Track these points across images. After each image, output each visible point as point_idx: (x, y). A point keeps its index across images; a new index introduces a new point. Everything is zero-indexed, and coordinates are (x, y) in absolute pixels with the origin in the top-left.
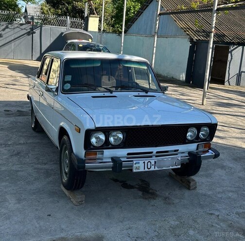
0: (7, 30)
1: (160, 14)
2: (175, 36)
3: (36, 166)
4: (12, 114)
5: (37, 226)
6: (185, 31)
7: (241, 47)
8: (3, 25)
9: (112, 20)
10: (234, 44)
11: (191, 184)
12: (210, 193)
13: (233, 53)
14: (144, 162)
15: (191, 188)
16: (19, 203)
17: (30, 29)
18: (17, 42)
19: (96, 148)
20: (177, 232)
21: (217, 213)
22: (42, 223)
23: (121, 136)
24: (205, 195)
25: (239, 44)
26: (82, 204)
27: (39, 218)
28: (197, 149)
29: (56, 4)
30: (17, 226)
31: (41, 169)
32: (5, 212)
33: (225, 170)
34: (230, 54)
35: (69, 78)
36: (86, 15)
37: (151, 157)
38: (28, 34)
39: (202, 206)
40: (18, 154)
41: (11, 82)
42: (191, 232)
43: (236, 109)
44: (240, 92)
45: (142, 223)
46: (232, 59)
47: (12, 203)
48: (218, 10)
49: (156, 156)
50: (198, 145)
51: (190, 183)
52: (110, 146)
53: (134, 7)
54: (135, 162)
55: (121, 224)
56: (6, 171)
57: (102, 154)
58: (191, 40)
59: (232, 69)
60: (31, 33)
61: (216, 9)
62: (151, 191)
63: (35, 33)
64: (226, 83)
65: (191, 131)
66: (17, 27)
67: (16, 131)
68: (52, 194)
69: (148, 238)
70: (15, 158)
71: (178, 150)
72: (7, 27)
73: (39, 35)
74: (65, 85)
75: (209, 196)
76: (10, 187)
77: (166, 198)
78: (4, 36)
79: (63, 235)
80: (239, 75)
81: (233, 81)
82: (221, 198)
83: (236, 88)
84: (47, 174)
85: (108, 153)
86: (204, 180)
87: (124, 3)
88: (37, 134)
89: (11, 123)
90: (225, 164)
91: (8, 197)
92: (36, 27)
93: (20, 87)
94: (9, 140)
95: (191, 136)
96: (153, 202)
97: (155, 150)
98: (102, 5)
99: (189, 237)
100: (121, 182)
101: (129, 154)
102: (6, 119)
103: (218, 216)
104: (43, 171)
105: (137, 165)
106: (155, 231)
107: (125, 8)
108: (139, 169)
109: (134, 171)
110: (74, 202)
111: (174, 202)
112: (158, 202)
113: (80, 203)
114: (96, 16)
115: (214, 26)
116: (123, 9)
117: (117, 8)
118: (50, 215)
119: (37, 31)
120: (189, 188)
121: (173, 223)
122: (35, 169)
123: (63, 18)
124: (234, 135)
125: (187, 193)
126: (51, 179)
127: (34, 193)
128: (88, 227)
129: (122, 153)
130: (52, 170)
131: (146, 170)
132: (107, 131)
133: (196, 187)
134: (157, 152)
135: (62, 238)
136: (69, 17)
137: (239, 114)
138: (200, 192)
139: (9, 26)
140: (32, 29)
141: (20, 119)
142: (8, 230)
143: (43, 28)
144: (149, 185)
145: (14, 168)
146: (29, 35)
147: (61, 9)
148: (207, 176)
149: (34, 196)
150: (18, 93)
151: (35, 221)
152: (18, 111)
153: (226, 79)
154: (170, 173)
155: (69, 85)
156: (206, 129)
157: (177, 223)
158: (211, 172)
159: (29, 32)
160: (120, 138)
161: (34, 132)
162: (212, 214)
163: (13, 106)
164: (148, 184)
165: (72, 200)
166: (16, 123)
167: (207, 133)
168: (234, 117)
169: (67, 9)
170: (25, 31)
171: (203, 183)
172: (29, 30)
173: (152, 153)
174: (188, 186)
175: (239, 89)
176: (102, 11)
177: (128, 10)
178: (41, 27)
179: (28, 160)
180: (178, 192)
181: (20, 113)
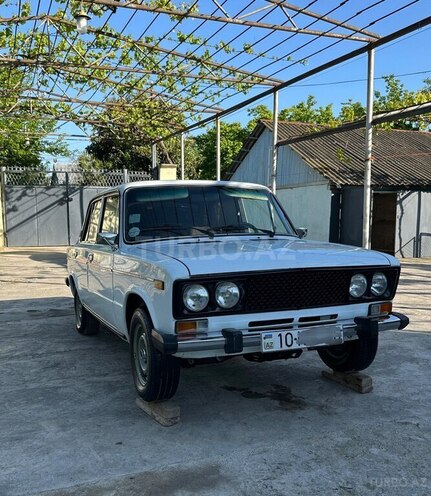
0: (24, 199)
1: (278, 145)
2: (305, 184)
3: (91, 379)
4: (42, 314)
5: (100, 459)
6: (321, 173)
7: (416, 193)
8: (17, 191)
9: (197, 171)
10: (403, 188)
11: (364, 383)
12: (397, 395)
13: (404, 203)
14: (280, 335)
15: (364, 390)
16: (64, 430)
17: (64, 193)
18: (42, 218)
19: (193, 314)
20: (350, 452)
21: (415, 422)
22: (107, 455)
23: (235, 290)
24: (389, 399)
25: (413, 188)
26: (176, 423)
27: (101, 449)
28: (369, 313)
29: (104, 153)
30: (62, 462)
31: (99, 382)
32: (40, 444)
33: (418, 363)
34: (398, 206)
35: (136, 218)
36: (154, 165)
37: (291, 327)
38: (61, 202)
39: (387, 414)
40: (57, 365)
41: (36, 275)
42: (375, 451)
43: (420, 286)
44: (422, 265)
45: (284, 443)
46: (402, 213)
47: (51, 431)
48: (374, 122)
49: (300, 326)
50: (370, 306)
51: (360, 381)
52: (217, 310)
53: (233, 149)
54: (263, 335)
55: (248, 446)
56: (38, 388)
57: (206, 324)
58: (333, 187)
59: (405, 231)
60: (65, 200)
61: (371, 121)
62: (294, 399)
63: (71, 200)
64: (398, 255)
65: (356, 282)
66: (42, 192)
67: (51, 337)
68: (121, 414)
69: (299, 463)
70: (52, 372)
71: (336, 316)
72: (24, 194)
73: (79, 204)
74: (131, 230)
75: (396, 400)
76: (47, 409)
77: (321, 407)
78: (21, 209)
79: (146, 469)
80: (418, 240)
81: (409, 250)
82: (418, 401)
83: (414, 261)
84: (110, 387)
85: (216, 323)
86: (382, 378)
87: (215, 144)
88: (87, 338)
89: (41, 326)
90: (416, 356)
91: (43, 424)
92: (73, 190)
93: (53, 281)
94: (39, 348)
95: (356, 289)
96: (300, 413)
97: (296, 315)
98: (180, 148)
99: (371, 457)
100: (240, 390)
101: (251, 324)
102: (30, 322)
103: (418, 425)
104: (102, 385)
105: (267, 340)
106: (310, 453)
107: (219, 148)
108: (271, 347)
109: (264, 351)
110: (163, 421)
111: (337, 411)
112: (309, 413)
113: (173, 422)
114: (172, 164)
115: (370, 149)
116: (216, 153)
117: (204, 154)
118: (120, 443)
119: (75, 197)
120: (359, 390)
121: (340, 439)
122: (88, 382)
123: (117, 172)
124: (423, 318)
125: (357, 398)
126: (117, 394)
127: (90, 416)
128: (191, 455)
129: (240, 322)
130: (117, 382)
131: (285, 348)
132: (211, 282)
133: (372, 388)
134: (301, 320)
135: (146, 473)
136: (126, 170)
137: (427, 291)
138: (381, 395)
139: (28, 191)
140: (66, 194)
141: (56, 320)
142: (48, 468)
143: (85, 191)
144: (289, 391)
145: (51, 384)
146: (62, 204)
147: (113, 160)
148: (388, 373)
149: (90, 420)
150: (48, 288)
151: (94, 453)
152: (51, 310)
153: (397, 248)
154: (323, 372)
155: (137, 229)
156: (381, 277)
157: (346, 439)
158: (394, 367)
159: (62, 199)
160: (235, 295)
161: (81, 336)
162: (406, 423)
163: (41, 305)
164: (287, 391)
165: (157, 419)
166: (49, 325)
167: (384, 284)
168: (420, 296)
169: (122, 158)
170: (54, 199)
171: (382, 383)
172: (62, 196)
173: (291, 320)
174: (358, 387)
175: (420, 261)
176: (180, 157)
177: (224, 153)
178: (81, 189)
179: (74, 372)
180: (341, 397)
181: (56, 313)
